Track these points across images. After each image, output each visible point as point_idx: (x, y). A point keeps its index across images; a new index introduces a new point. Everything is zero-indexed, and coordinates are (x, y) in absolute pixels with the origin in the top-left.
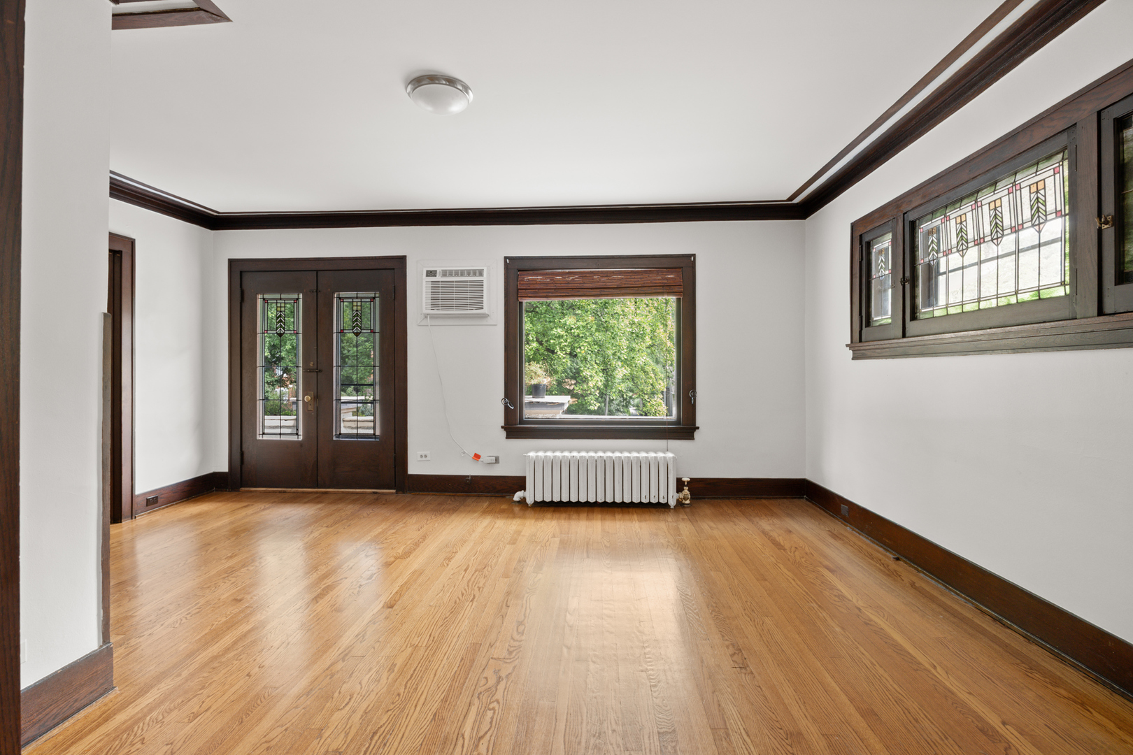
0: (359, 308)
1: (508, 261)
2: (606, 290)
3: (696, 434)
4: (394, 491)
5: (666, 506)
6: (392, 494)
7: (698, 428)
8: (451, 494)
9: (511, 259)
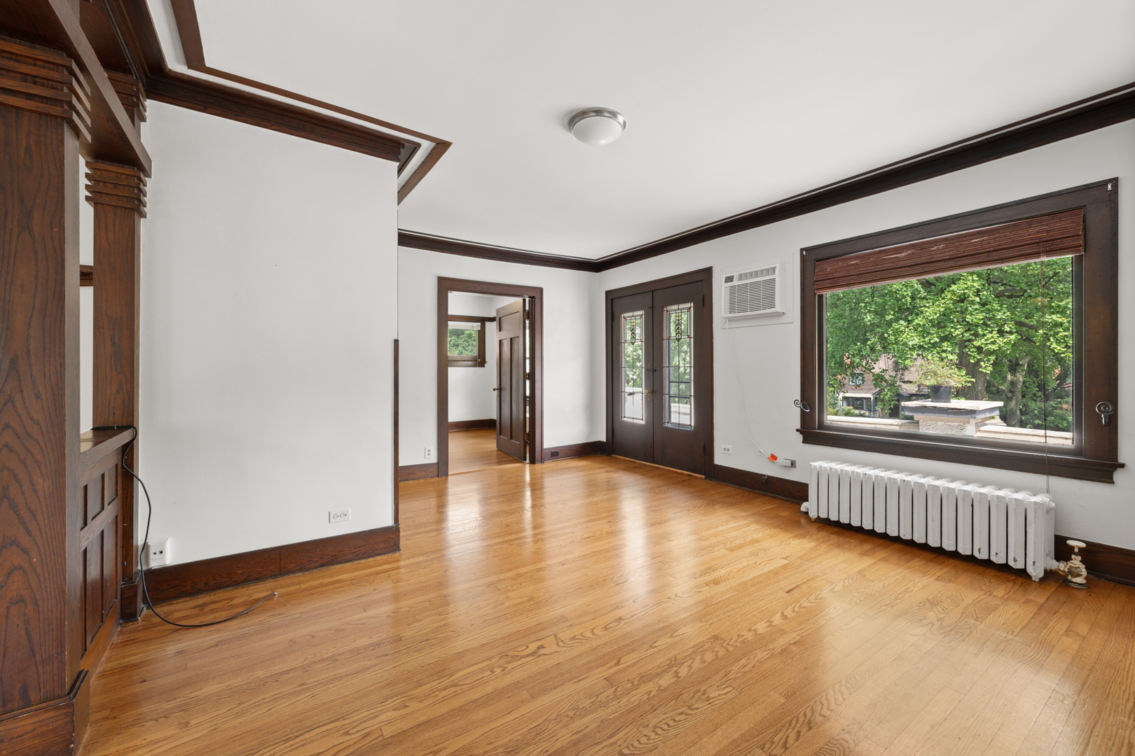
0: (680, 318)
1: (804, 253)
2: (931, 265)
3: (1118, 476)
4: (703, 477)
5: (1023, 573)
6: (702, 479)
7: (1122, 466)
8: (750, 490)
9: (807, 249)
